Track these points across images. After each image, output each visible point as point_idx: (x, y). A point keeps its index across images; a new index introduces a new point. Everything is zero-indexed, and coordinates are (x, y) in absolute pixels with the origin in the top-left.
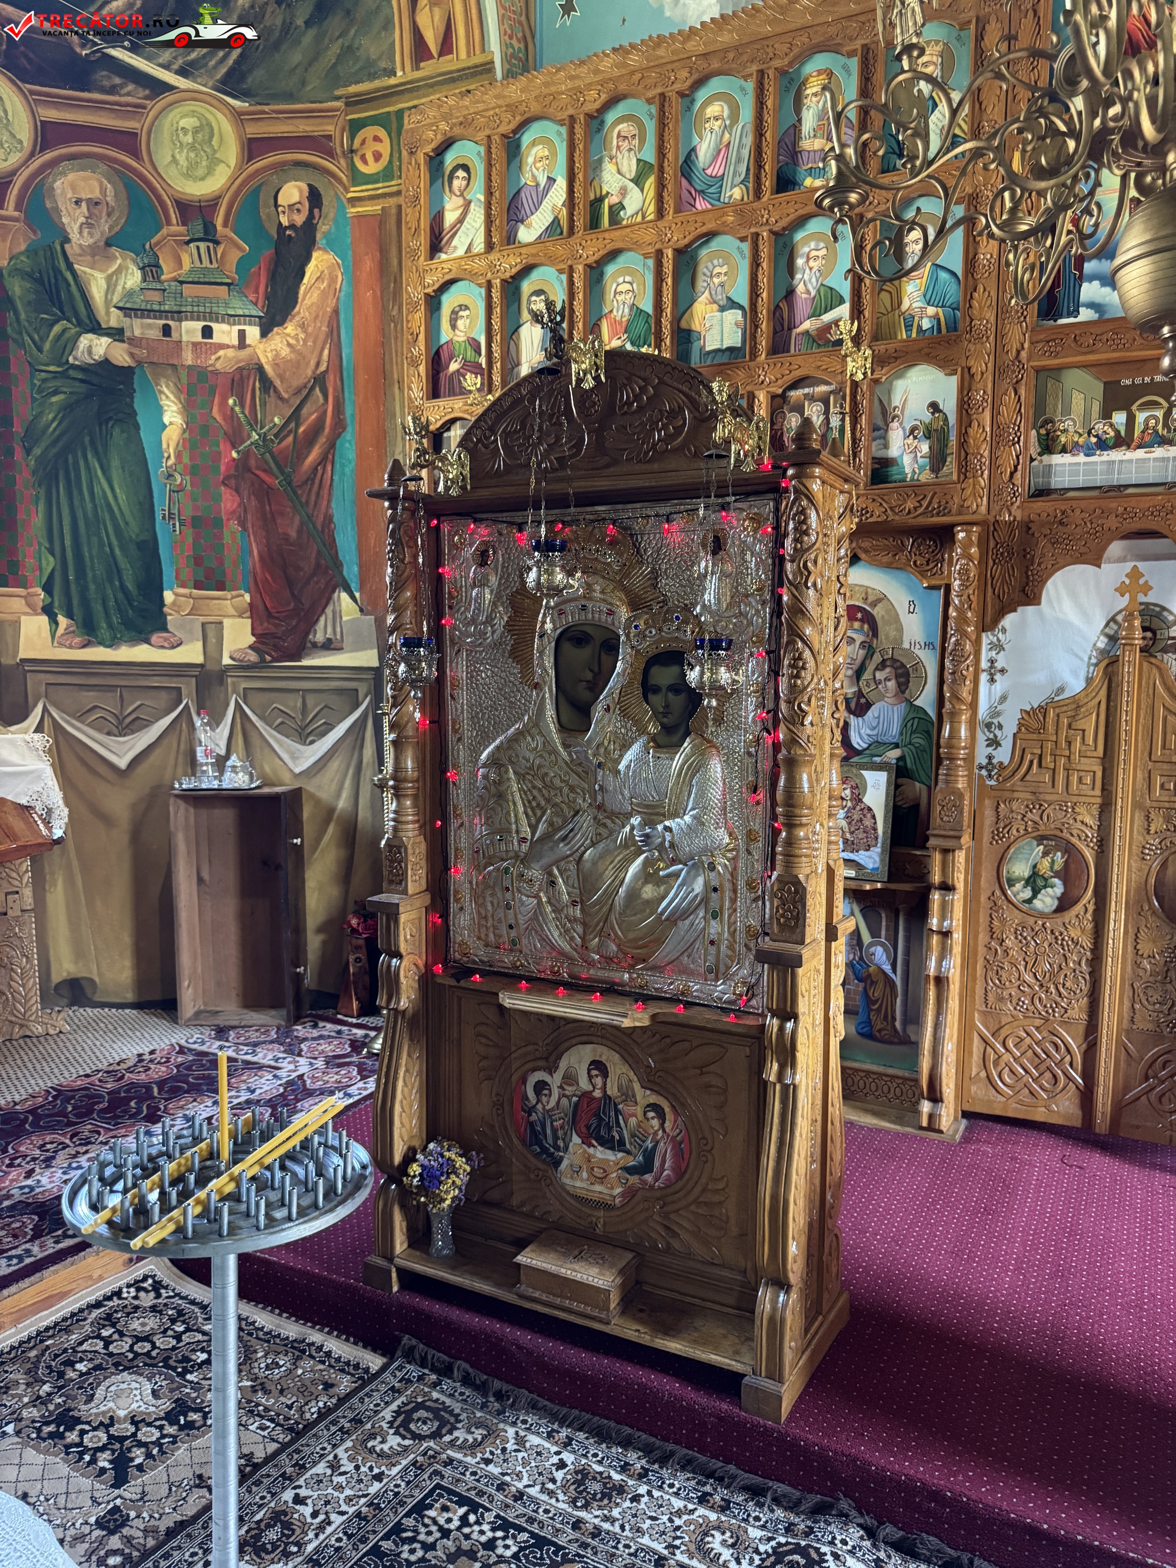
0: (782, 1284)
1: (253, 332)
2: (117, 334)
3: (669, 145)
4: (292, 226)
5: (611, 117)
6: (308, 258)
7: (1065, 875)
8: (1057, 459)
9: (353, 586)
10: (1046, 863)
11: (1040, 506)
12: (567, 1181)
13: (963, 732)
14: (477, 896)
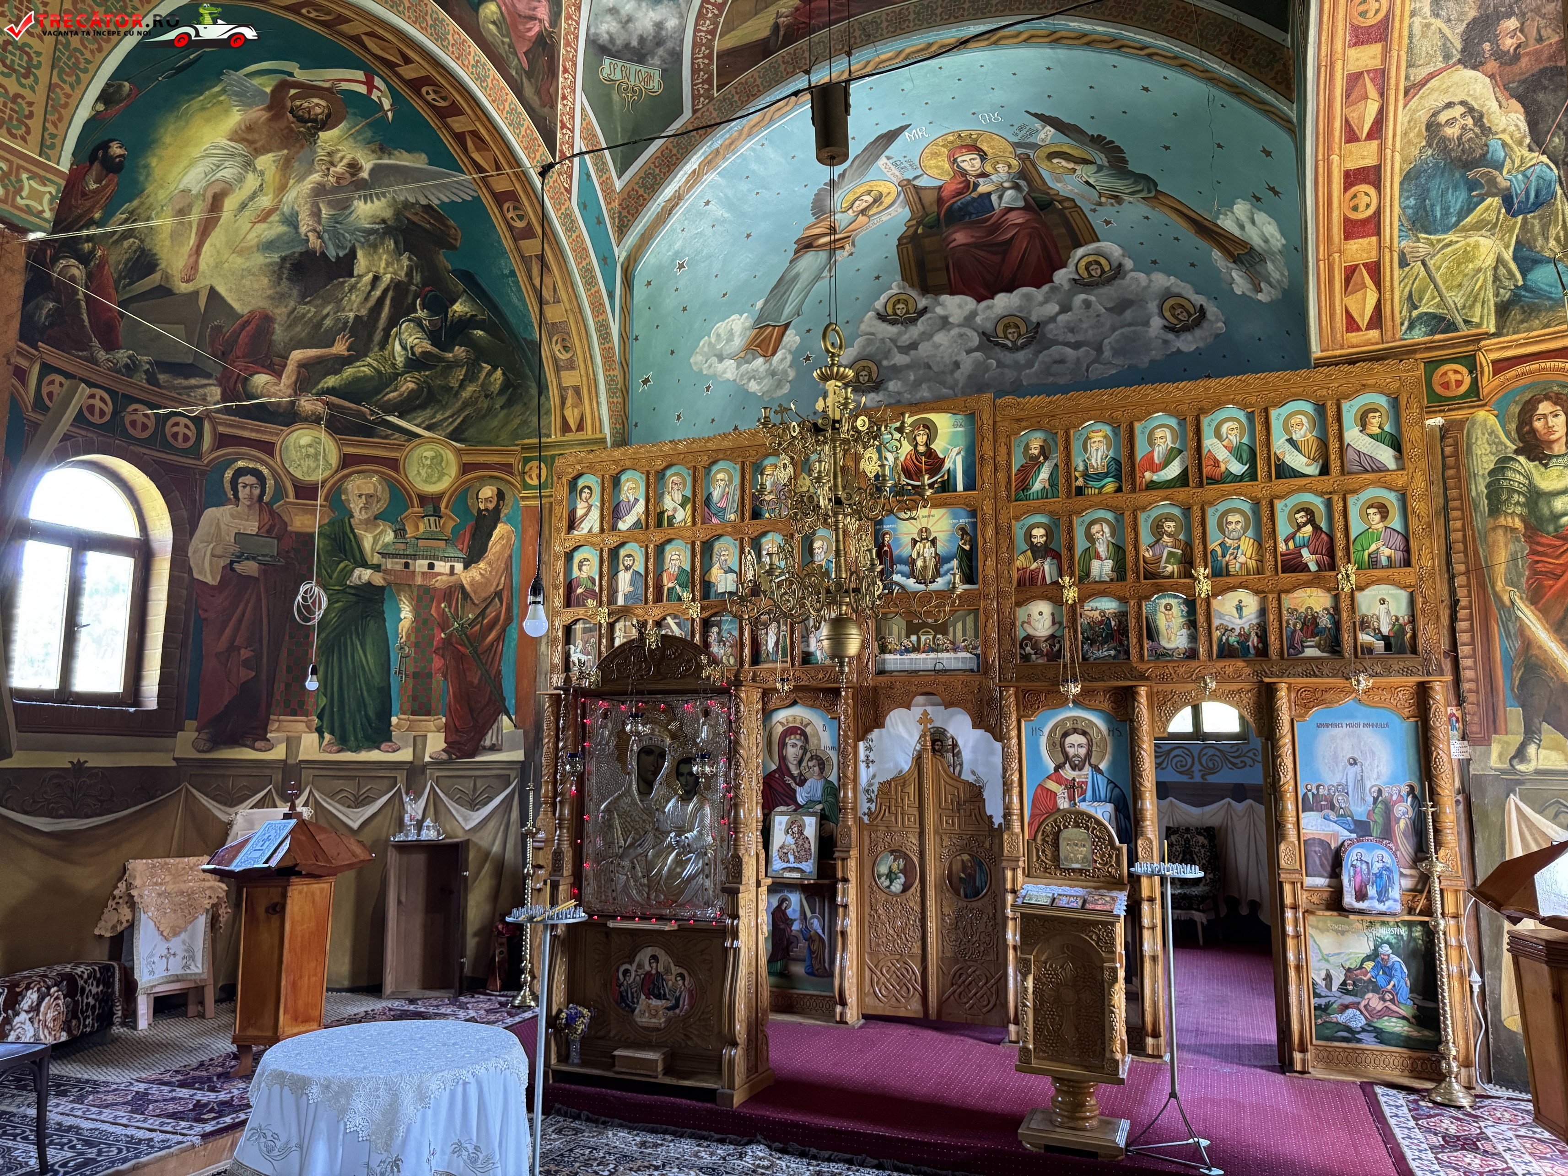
0: (734, 1044)
1: (459, 567)
2: (377, 568)
3: (698, 491)
4: (486, 510)
5: (669, 473)
6: (495, 527)
7: (904, 871)
8: (888, 656)
9: (511, 712)
10: (895, 865)
11: (880, 678)
12: (638, 1019)
13: (850, 794)
14: (597, 877)
